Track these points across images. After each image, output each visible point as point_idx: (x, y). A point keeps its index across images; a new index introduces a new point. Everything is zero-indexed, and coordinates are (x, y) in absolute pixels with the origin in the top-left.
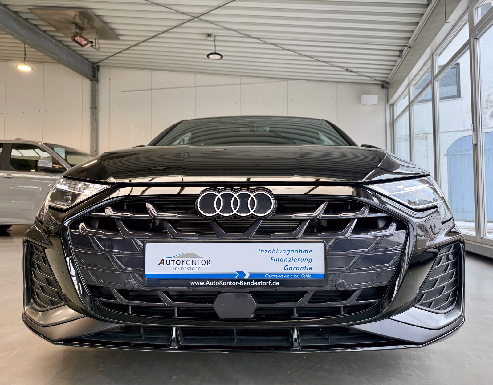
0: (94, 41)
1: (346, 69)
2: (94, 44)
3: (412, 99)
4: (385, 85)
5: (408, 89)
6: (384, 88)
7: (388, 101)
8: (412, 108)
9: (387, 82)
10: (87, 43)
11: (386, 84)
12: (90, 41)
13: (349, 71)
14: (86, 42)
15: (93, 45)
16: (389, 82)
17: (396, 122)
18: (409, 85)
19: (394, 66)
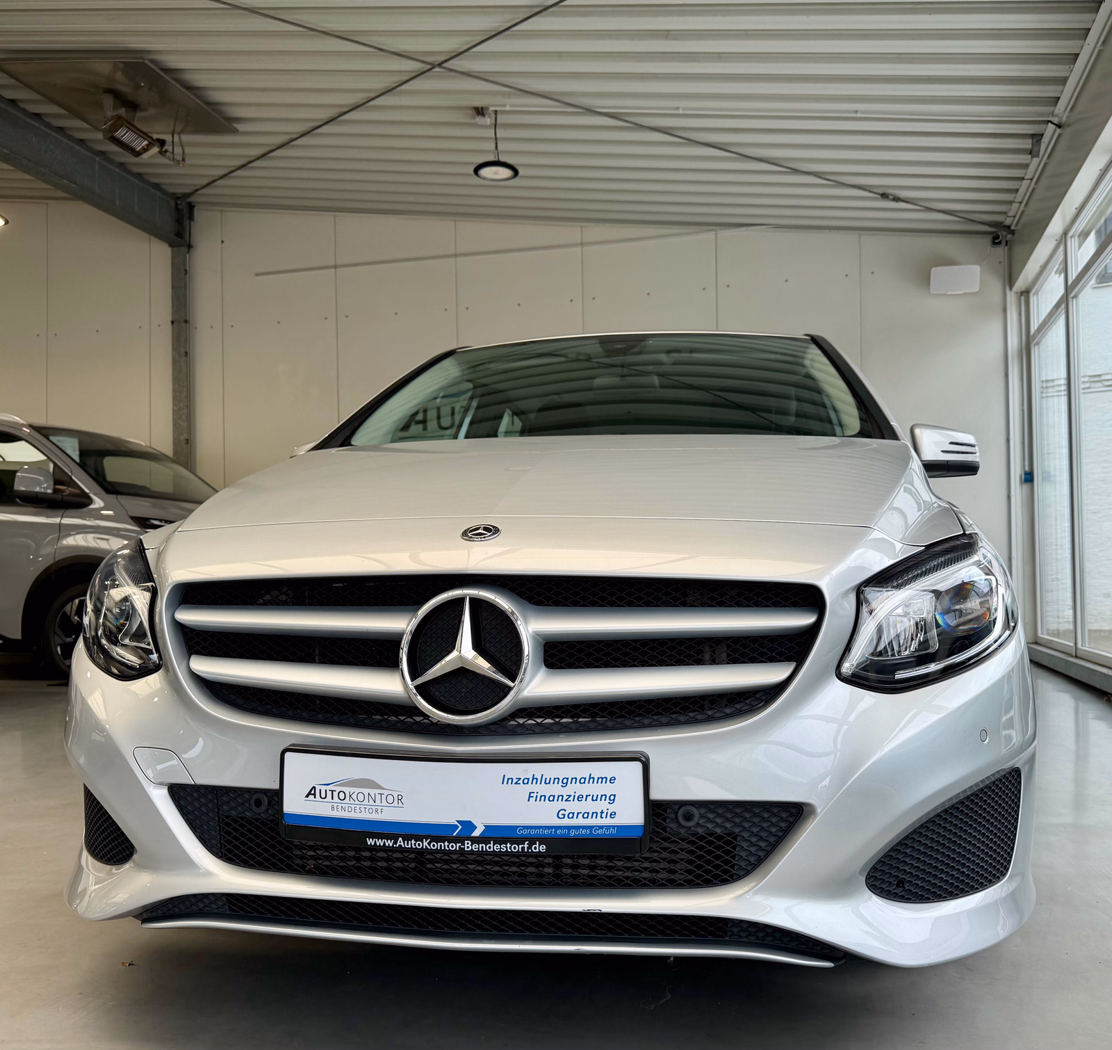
0: (168, 138)
1: (881, 192)
2: (168, 147)
3: (1073, 275)
4: (1002, 233)
5: (1062, 248)
6: (1000, 243)
7: (1010, 280)
8: (1073, 305)
9: (1009, 227)
10: (148, 145)
11: (1004, 233)
12: (158, 140)
13: (891, 197)
14: (146, 142)
15: (166, 151)
16: (1012, 228)
17: (1038, 344)
18: (1065, 233)
19: (1023, 179)
